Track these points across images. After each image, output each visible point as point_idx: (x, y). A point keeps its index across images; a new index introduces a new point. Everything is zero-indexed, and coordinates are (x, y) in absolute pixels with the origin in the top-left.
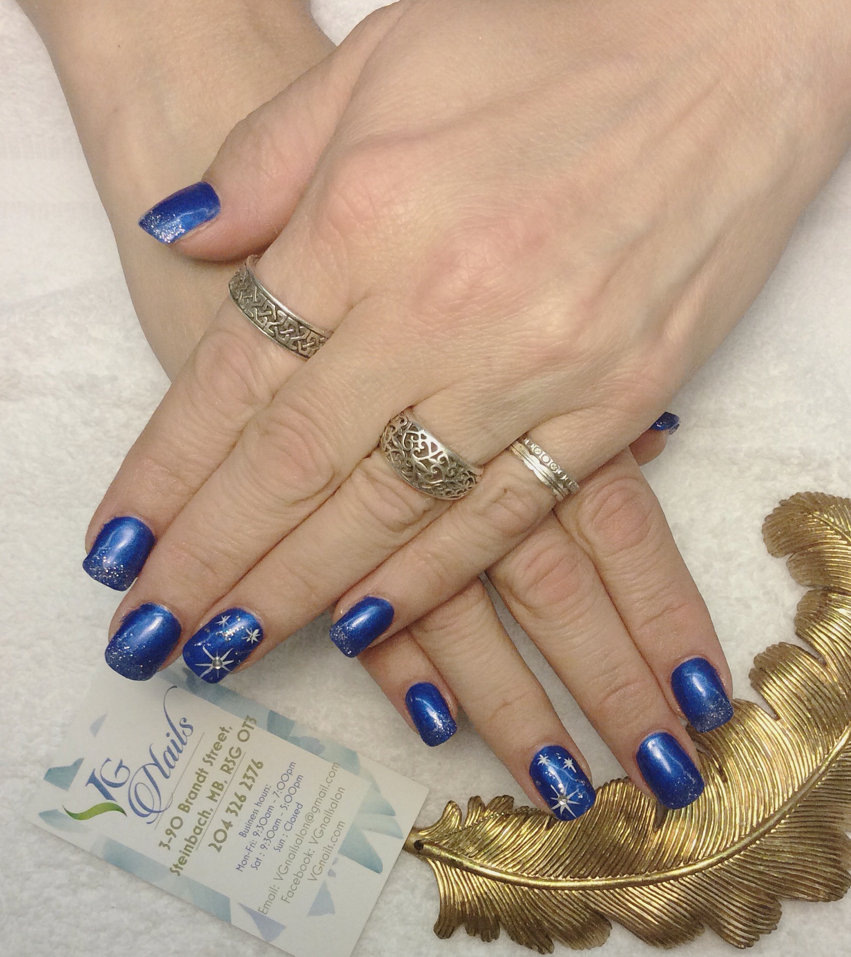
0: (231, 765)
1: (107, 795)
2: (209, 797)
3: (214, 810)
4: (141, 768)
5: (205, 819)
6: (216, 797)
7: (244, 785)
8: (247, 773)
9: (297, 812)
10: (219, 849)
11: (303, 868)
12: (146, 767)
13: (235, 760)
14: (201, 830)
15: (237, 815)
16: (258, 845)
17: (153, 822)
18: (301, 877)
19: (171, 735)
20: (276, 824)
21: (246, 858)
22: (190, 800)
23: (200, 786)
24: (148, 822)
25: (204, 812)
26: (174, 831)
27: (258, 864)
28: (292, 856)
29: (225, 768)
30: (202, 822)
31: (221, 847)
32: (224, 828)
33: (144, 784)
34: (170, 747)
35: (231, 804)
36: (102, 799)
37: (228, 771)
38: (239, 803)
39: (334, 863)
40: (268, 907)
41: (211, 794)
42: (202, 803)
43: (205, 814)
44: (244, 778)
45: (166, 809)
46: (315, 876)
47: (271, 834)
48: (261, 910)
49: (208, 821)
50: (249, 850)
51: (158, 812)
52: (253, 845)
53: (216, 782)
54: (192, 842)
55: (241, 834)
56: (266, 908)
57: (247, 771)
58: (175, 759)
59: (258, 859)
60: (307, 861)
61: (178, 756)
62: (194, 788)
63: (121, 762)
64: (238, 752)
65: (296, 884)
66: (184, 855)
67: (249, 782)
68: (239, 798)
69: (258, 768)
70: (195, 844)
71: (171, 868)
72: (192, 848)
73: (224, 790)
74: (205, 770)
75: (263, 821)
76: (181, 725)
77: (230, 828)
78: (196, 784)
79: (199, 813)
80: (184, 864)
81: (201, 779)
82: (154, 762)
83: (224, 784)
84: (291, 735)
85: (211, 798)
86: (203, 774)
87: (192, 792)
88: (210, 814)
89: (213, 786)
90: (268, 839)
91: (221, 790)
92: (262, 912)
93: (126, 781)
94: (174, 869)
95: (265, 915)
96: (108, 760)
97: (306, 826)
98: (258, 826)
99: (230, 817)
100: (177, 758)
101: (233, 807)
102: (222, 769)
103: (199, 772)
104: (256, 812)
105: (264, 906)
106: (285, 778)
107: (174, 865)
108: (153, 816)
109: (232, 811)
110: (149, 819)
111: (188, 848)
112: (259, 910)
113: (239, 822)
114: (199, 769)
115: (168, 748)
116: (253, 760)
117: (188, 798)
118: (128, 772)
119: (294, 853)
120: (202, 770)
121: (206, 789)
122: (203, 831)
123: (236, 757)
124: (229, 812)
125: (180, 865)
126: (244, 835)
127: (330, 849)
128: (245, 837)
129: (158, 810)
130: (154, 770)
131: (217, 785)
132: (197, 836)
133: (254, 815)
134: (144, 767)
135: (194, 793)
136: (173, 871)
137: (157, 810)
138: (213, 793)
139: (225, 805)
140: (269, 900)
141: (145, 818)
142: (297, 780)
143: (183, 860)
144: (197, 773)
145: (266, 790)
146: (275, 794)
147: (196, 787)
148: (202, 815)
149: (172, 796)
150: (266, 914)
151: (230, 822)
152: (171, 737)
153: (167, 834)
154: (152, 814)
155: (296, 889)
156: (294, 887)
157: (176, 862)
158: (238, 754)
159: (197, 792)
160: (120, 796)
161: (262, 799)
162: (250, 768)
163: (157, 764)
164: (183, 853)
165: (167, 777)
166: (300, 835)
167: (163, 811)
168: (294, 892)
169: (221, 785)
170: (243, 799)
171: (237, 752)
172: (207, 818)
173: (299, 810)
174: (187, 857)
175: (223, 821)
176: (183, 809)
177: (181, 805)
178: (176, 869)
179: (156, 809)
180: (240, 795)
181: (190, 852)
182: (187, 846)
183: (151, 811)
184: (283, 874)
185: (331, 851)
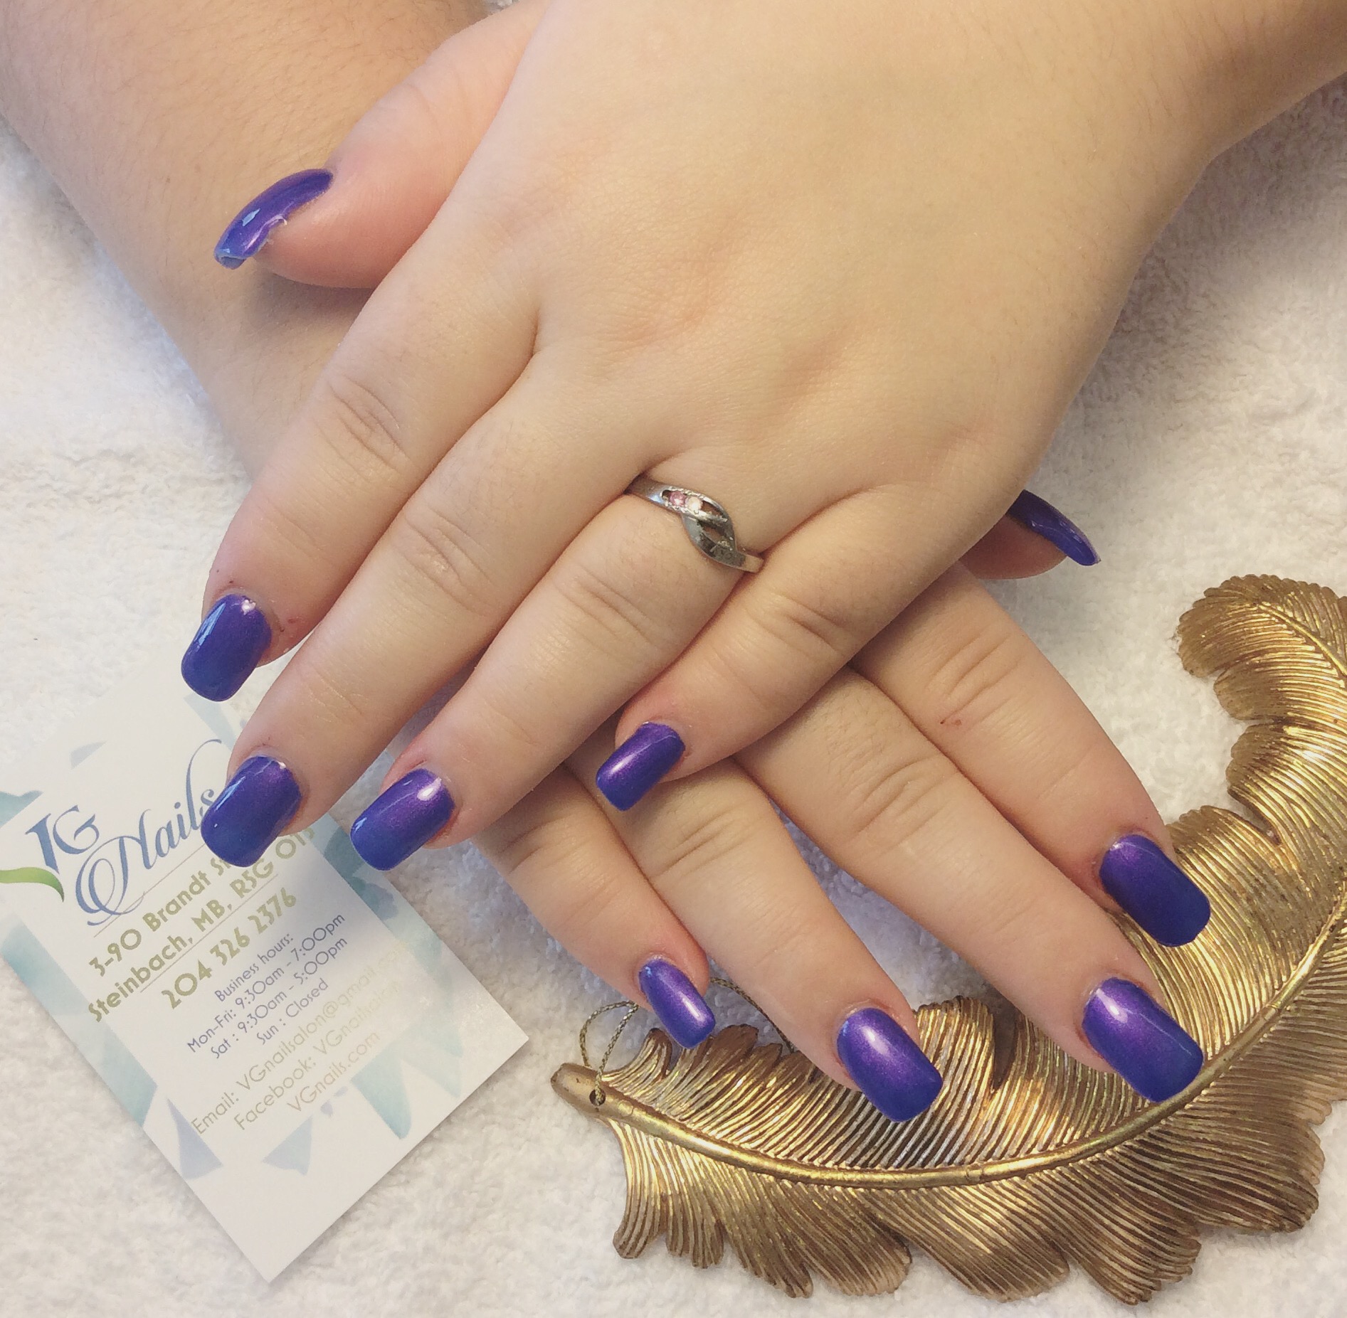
0: (248, 884)
1: (50, 860)
2: (193, 919)
3: (194, 942)
4: (118, 838)
5: (176, 950)
6: (206, 924)
7: (253, 921)
8: (266, 905)
9: (315, 993)
10: (175, 1004)
11: (288, 1083)
12: (124, 838)
13: (257, 879)
14: (162, 963)
15: (224, 963)
16: (235, 1022)
17: (97, 924)
18: (278, 1097)
19: (180, 808)
20: (276, 998)
21: (209, 1032)
22: (165, 913)
23: (190, 899)
24: (91, 921)
25: (178, 938)
26: (121, 948)
27: (222, 1049)
28: (278, 1058)
29: (239, 886)
30: (168, 953)
31: (179, 1001)
32: (197, 976)
33: (111, 865)
34: (172, 824)
35: (222, 942)
36: (38, 861)
37: (241, 892)
38: (236, 946)
39: (338, 1094)
40: (209, 1123)
41: (200, 918)
42: (180, 924)
43: (178, 943)
44: (259, 911)
45: (125, 913)
46: (300, 1101)
47: (261, 1012)
48: (197, 1123)
49: (179, 954)
50: (219, 1023)
51: (112, 913)
52: (227, 1017)
53: (215, 902)
54: (139, 977)
55: (220, 995)
56: (205, 1123)
57: (268, 902)
58: (172, 844)
59: (226, 1042)
60: (298, 1074)
61: (178, 843)
62: (179, 897)
63: (92, 819)
64: (267, 871)
65: (266, 1104)
66: (121, 994)
67: (264, 920)
68: (239, 938)
69: (287, 904)
70: (142, 982)
71: (91, 1005)
72: (137, 986)
73: (222, 918)
74: (206, 877)
75: (259, 987)
76: (203, 799)
77: (206, 977)
78: (184, 893)
79: (170, 938)
80: (115, 1005)
81: (196, 888)
82: (138, 837)
83: (226, 909)
84: (354, 875)
85: (197, 921)
86: (202, 882)
87: (173, 902)
88: (185, 945)
89: (209, 905)
90: (254, 1017)
91: (218, 916)
92: (197, 1128)
93: (87, 849)
94: (96, 1007)
95: (199, 1134)
96: (75, 809)
97: (320, 1019)
98: (248, 991)
99: (211, 962)
100: (175, 844)
101: (224, 949)
102: (233, 885)
103: (198, 877)
104: (256, 969)
105: (204, 1120)
106: (320, 934)
107: (98, 1001)
108: (102, 915)
109: (219, 954)
110: (94, 917)
111: (130, 984)
112: (192, 1122)
113: (223, 975)
114: (200, 873)
115: (169, 824)
116: (283, 891)
117: (165, 909)
118: (95, 834)
119: (283, 1055)
120: (203, 876)
121: (196, 905)
122: (163, 968)
123: (262, 876)
124: (215, 953)
125: (106, 1005)
126: (222, 997)
127: (342, 1070)
128: (222, 1000)
129: (113, 910)
130: (133, 850)
131: (214, 906)
132: (151, 971)
133: (249, 972)
134: (121, 839)
135: (175, 905)
136: (92, 1011)
137: (110, 909)
138: (204, 915)
139: (214, 939)
140: (215, 1113)
141: (88, 914)
142: (336, 945)
143: (114, 1000)
144: (193, 877)
145: (284, 942)
146: (294, 952)
147: (184, 897)
148: (174, 942)
149: (142, 897)
150: (201, 1133)
151: (210, 970)
152: (180, 811)
153: (110, 951)
154: (102, 912)
155: (263, 1112)
156: (260, 1108)
157: (104, 999)
158: (265, 872)
159: (181, 905)
160: (68, 867)
161: (271, 953)
162: (274, 899)
163: (142, 842)
164: (121, 989)
165: (148, 866)
166: (306, 1031)
167: (120, 914)
168: (258, 1115)
169: (222, 909)
170: (244, 941)
171: (265, 869)
172: (179, 950)
173: (320, 991)
174: (122, 997)
175: (199, 963)
176: (150, 924)
177: (148, 915)
178: (99, 1010)
179: (111, 907)
180: (241, 934)
181: (132, 991)
182: (131, 980)
183: (103, 908)
184: (252, 1079)
185: (341, 1073)
